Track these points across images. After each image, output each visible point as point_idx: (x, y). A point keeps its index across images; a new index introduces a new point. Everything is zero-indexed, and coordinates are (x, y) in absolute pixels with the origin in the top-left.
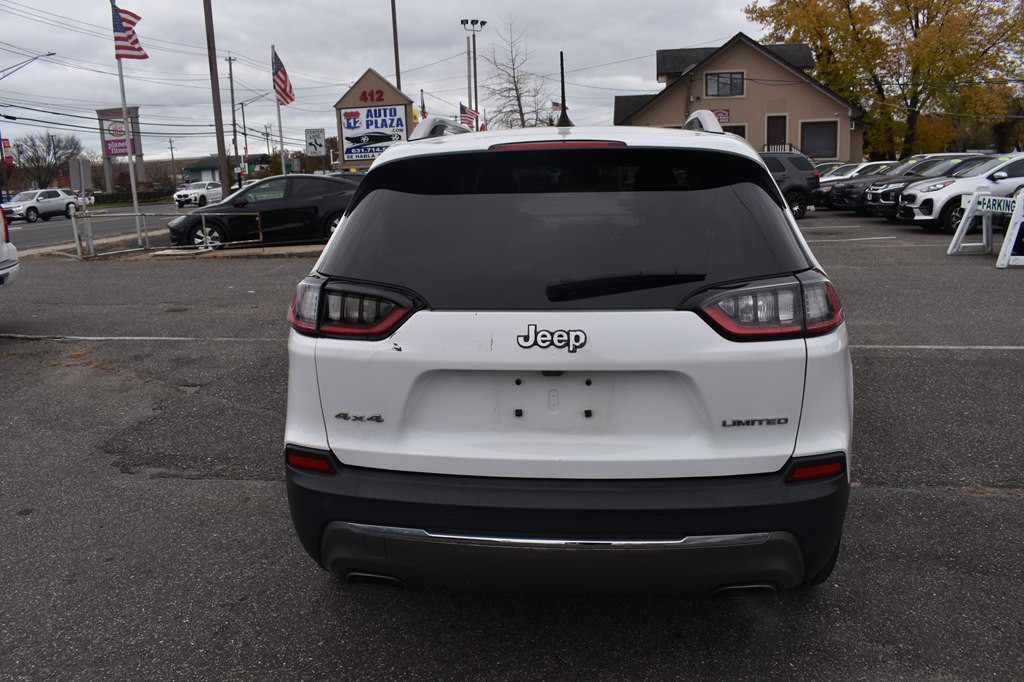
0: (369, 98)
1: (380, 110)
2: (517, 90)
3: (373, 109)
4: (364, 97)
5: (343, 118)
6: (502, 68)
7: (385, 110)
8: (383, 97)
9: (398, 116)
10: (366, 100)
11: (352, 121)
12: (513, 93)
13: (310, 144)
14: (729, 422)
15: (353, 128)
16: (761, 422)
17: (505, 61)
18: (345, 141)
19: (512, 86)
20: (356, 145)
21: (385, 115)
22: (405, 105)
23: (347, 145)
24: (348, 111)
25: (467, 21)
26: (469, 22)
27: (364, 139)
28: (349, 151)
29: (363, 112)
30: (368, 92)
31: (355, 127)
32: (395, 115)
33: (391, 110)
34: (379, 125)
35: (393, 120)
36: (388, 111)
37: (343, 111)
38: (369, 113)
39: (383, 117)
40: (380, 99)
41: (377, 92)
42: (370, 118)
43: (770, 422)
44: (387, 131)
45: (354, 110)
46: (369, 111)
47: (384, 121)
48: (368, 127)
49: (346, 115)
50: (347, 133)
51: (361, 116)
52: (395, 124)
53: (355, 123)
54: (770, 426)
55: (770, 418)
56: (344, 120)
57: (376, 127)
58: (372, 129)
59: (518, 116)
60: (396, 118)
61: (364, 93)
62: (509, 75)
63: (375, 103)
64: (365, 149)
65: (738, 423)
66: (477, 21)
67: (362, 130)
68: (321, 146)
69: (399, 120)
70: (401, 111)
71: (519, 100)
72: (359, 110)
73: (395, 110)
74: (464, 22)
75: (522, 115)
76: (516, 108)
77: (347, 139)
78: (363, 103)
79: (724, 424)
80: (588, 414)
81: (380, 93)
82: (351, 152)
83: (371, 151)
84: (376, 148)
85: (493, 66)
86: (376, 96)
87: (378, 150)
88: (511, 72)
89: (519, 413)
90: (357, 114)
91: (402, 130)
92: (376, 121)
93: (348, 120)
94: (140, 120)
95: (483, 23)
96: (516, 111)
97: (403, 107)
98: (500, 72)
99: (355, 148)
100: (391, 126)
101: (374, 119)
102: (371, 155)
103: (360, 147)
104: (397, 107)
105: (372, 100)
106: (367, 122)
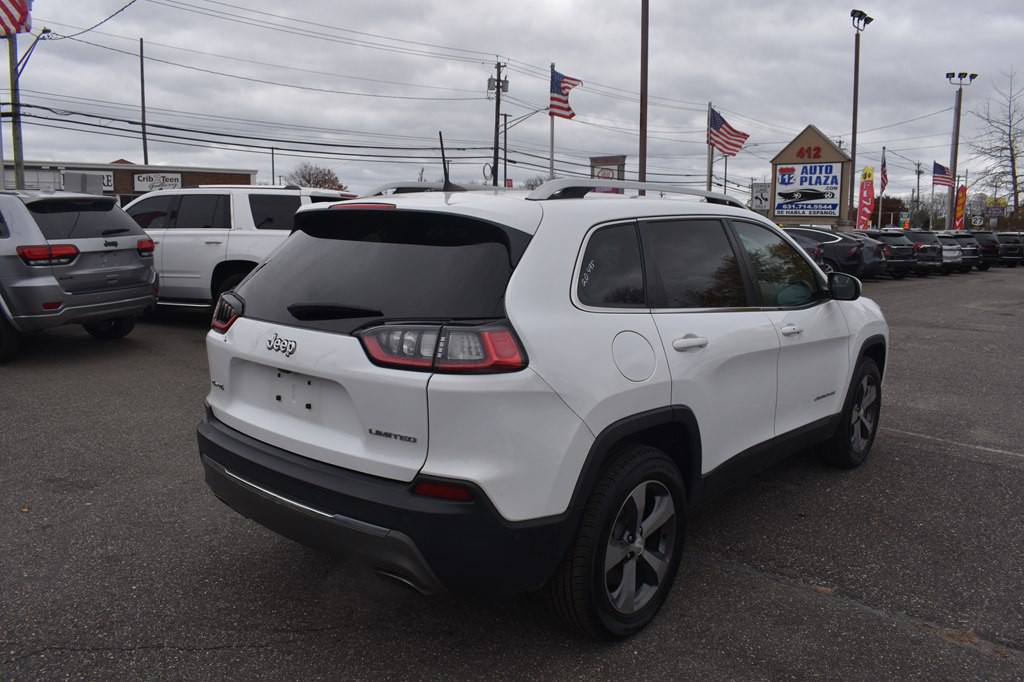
0: (806, 155)
1: (815, 167)
2: (1012, 150)
3: (808, 166)
4: (801, 154)
5: (778, 173)
6: (996, 125)
7: (821, 168)
8: (821, 154)
9: (833, 174)
10: (802, 157)
11: (786, 177)
12: (1007, 153)
13: (757, 198)
14: (374, 431)
15: (786, 184)
16: (396, 436)
17: (1001, 117)
18: (777, 197)
19: (1005, 145)
20: (788, 201)
21: (821, 172)
22: (842, 163)
23: (779, 200)
24: (784, 166)
25: (953, 75)
26: (956, 75)
27: (796, 195)
28: (780, 206)
29: (799, 168)
30: (806, 148)
31: (789, 183)
32: (831, 172)
33: (827, 167)
34: (813, 182)
35: (828, 178)
36: (824, 169)
37: (779, 167)
38: (804, 170)
39: (818, 174)
40: (817, 156)
41: (815, 150)
42: (804, 175)
43: (402, 438)
44: (821, 188)
45: (790, 166)
46: (805, 168)
47: (819, 178)
48: (801, 184)
49: (782, 170)
50: (781, 188)
51: (796, 172)
52: (829, 181)
53: (790, 179)
54: (401, 441)
55: (402, 434)
56: (779, 176)
57: (810, 184)
58: (806, 185)
59: (1009, 178)
60: (831, 176)
61: (802, 149)
62: (1004, 133)
63: (812, 160)
64: (797, 205)
65: (378, 433)
66: (966, 74)
67: (795, 186)
68: (766, 200)
69: (835, 177)
70: (837, 169)
71: (1013, 160)
72: (795, 166)
73: (831, 167)
74: (950, 76)
75: (1015, 177)
76: (1009, 169)
77: (780, 194)
78: (799, 160)
79: (370, 431)
80: (309, 406)
81: (818, 150)
82: (782, 208)
83: (802, 208)
84: (807, 205)
85: (986, 122)
86: (813, 153)
87: (809, 207)
88: (1007, 129)
89: (279, 398)
90: (793, 170)
91: (836, 188)
92: (811, 178)
93: (783, 176)
94: (626, 168)
95: (973, 76)
96: (1008, 173)
97: (840, 165)
98: (992, 129)
99: (787, 203)
100: (825, 183)
101: (808, 176)
102: (801, 211)
103: (791, 203)
104: (833, 165)
105: (809, 157)
106: (802, 178)
